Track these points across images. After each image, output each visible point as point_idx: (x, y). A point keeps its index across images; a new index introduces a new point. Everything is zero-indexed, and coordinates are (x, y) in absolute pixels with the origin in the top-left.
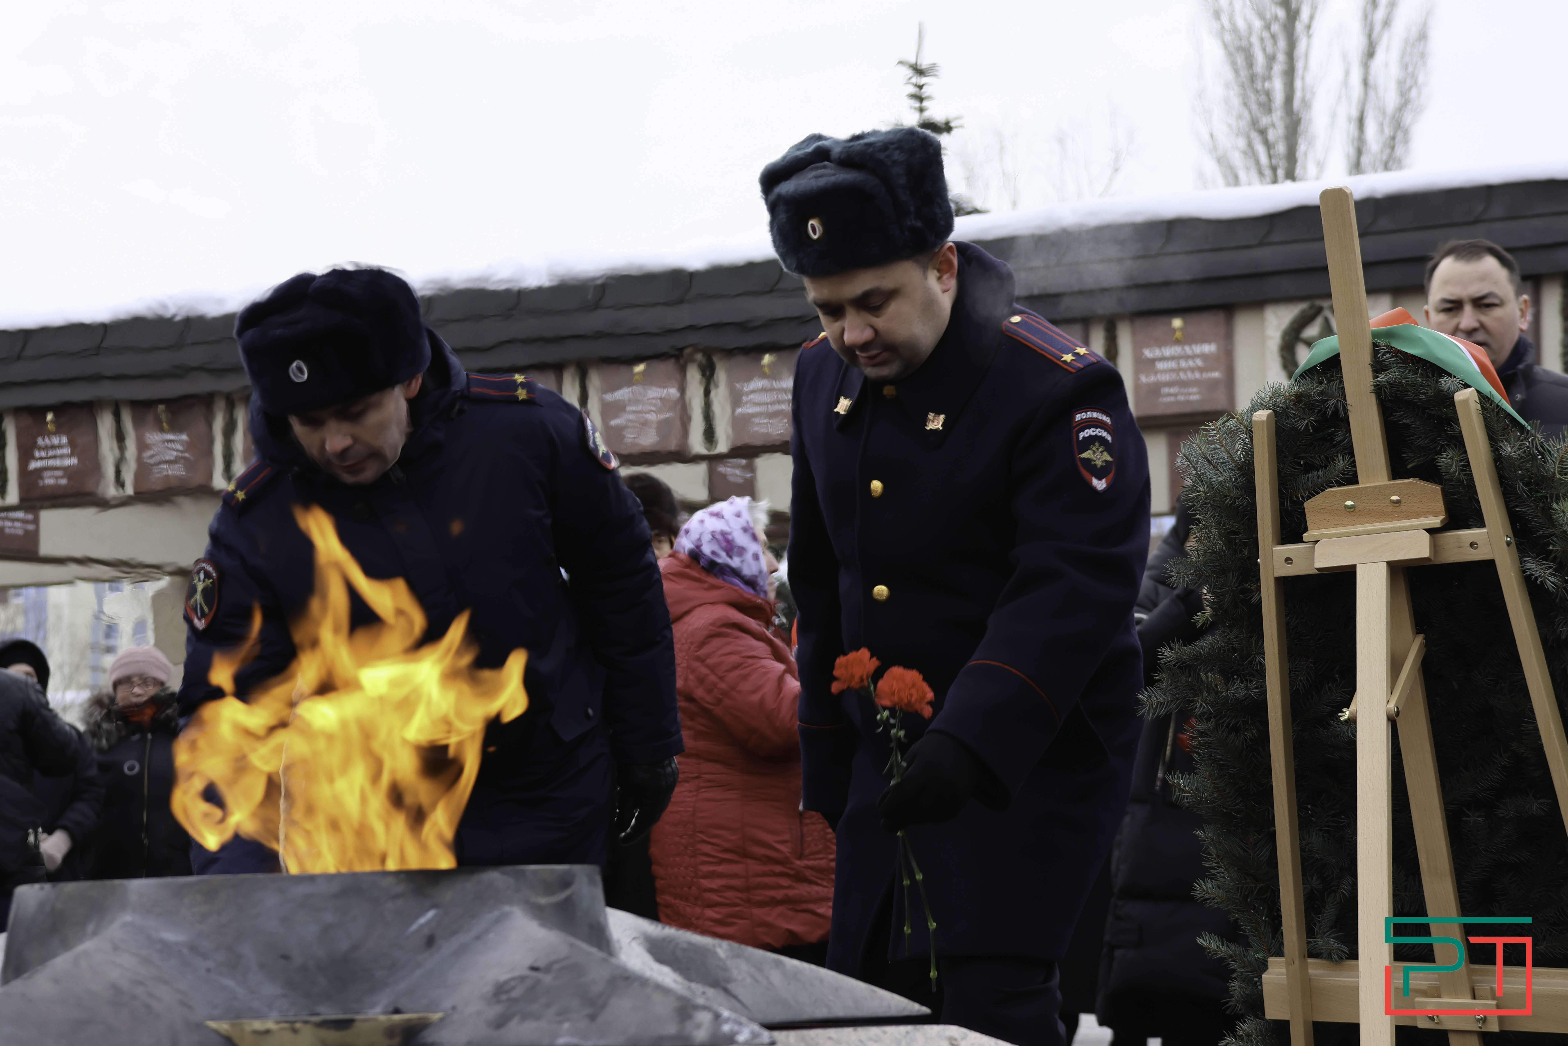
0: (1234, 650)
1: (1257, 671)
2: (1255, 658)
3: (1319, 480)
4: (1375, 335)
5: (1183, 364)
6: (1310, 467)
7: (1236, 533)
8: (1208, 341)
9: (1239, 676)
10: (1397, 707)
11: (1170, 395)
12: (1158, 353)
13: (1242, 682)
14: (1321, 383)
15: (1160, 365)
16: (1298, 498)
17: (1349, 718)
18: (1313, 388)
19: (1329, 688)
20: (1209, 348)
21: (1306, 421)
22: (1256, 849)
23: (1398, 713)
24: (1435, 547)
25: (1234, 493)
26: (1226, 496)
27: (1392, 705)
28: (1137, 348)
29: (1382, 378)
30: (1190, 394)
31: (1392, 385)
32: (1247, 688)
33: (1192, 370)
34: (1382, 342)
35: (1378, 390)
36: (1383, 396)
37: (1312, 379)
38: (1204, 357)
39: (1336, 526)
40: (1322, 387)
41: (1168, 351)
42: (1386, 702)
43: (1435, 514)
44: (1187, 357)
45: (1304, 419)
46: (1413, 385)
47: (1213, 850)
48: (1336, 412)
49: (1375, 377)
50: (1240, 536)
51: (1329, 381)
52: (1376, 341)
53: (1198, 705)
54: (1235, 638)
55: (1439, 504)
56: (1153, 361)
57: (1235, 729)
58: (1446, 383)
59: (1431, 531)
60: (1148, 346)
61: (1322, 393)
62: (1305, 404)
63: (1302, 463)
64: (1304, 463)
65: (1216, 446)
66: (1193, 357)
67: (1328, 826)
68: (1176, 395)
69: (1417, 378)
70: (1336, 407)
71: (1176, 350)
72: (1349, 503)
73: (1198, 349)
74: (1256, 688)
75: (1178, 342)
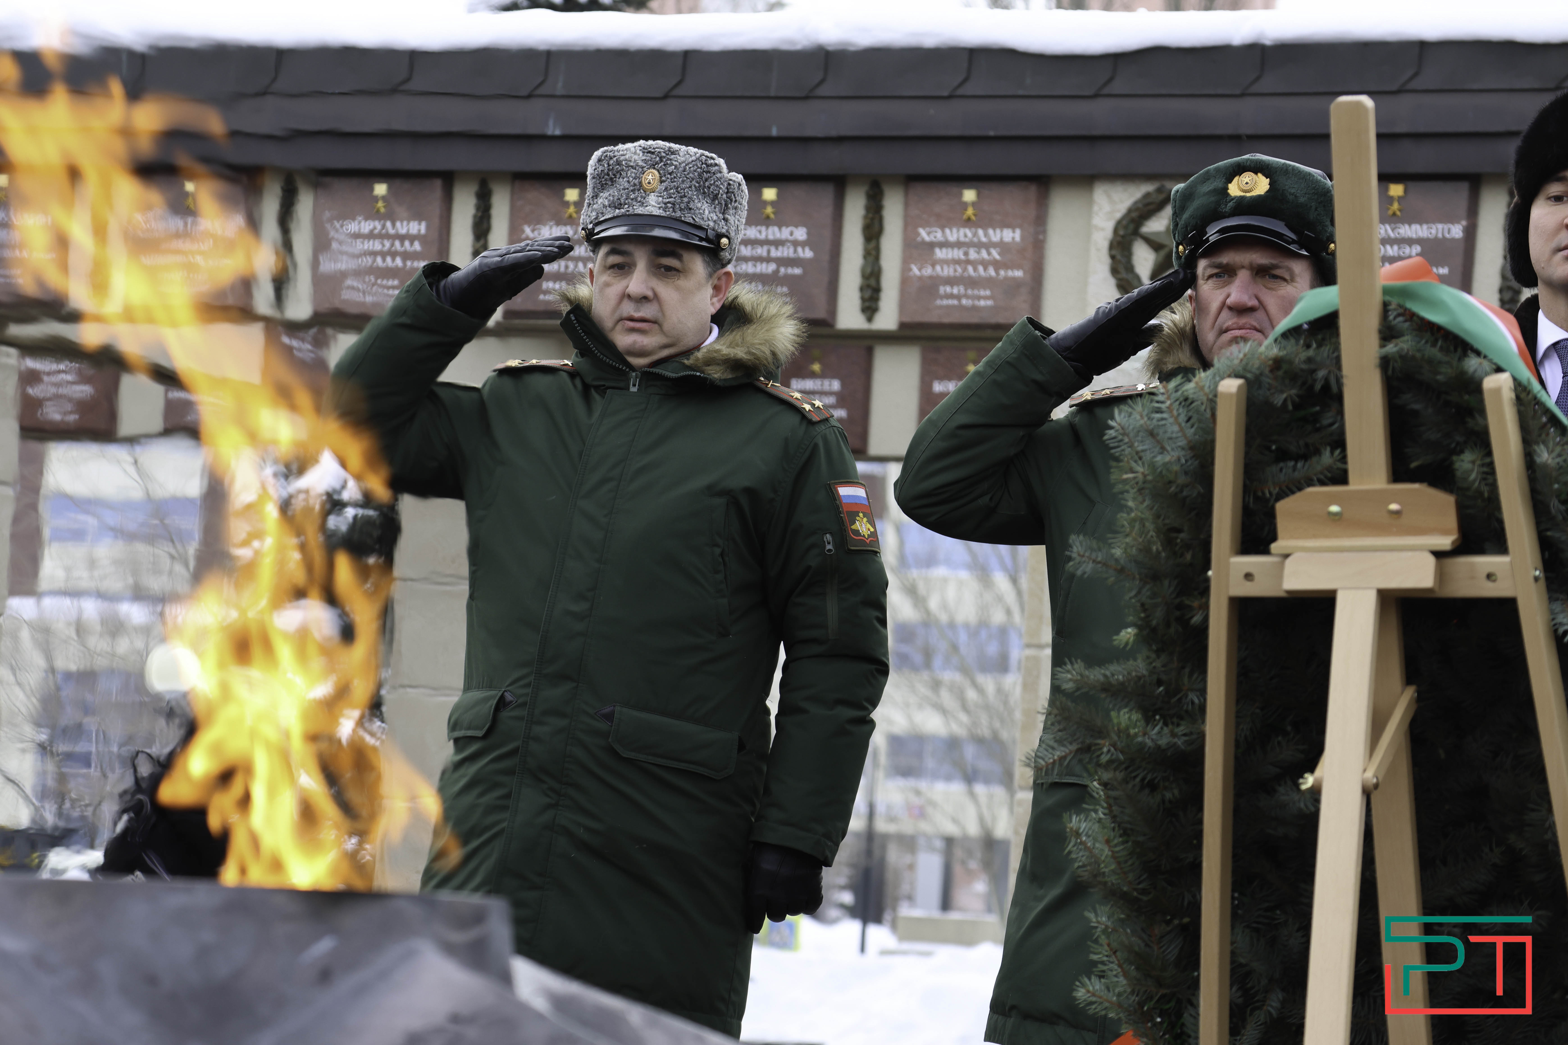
0: (1159, 683)
1: (1187, 711)
2: (1187, 696)
3: (1296, 473)
4: (1386, 291)
5: (973, 255)
6: (1283, 455)
7: (1179, 531)
8: (1013, 227)
9: (1162, 716)
10: (1377, 778)
11: (951, 296)
12: (938, 236)
13: (1166, 724)
14: (1308, 346)
15: (940, 254)
16: (1263, 493)
17: (1313, 786)
18: (1299, 354)
19: (1279, 743)
20: (1012, 236)
21: (1284, 396)
22: (1162, 944)
23: (1376, 786)
24: (1441, 575)
25: (1182, 480)
26: (1170, 482)
27: (1369, 775)
28: (910, 226)
29: (1391, 348)
30: (979, 298)
31: (1403, 357)
32: (1173, 735)
33: (985, 264)
34: (1394, 302)
35: (1385, 363)
36: (1390, 372)
37: (1297, 341)
38: (1002, 246)
39: (1315, 536)
40: (1311, 353)
41: (953, 235)
42: (1361, 769)
43: (1445, 532)
44: (979, 246)
45: (1282, 392)
46: (1430, 361)
47: (1103, 940)
48: (1326, 387)
49: (1382, 346)
50: (1182, 535)
51: (1319, 346)
52: (1388, 298)
53: (1105, 750)
54: (1164, 666)
55: (1451, 520)
56: (932, 246)
57: (1152, 787)
58: (1472, 363)
59: (1439, 555)
60: (926, 225)
61: (1309, 360)
62: (1286, 372)
63: (1274, 447)
64: (1277, 449)
65: (1165, 415)
66: (988, 246)
67: (1258, 923)
68: (958, 297)
69: (1434, 352)
70: (1327, 380)
71: (963, 234)
72: (1334, 508)
73: (995, 235)
74: (1185, 735)
75: (968, 222)
